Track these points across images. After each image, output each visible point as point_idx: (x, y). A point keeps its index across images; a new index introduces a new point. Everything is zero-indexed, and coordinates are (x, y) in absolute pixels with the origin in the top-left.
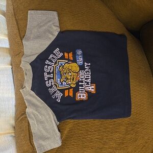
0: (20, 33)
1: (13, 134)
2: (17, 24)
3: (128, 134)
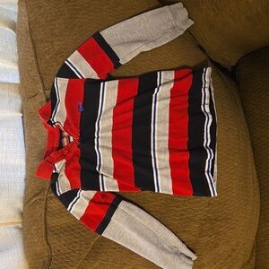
1: (20, 225)
2: (34, 48)
3: (204, 236)
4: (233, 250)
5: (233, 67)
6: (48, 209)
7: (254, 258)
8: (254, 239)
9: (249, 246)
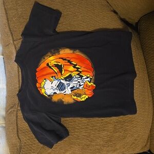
0: (9, 24)
3: (117, 132)
4: (136, 140)
5: (136, 23)
6: (18, 117)
7: (149, 143)
8: (149, 132)
9: (146, 136)
